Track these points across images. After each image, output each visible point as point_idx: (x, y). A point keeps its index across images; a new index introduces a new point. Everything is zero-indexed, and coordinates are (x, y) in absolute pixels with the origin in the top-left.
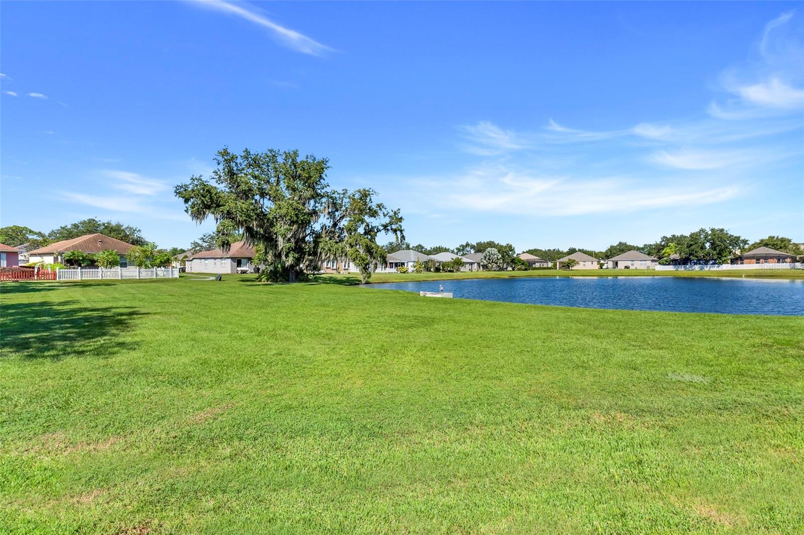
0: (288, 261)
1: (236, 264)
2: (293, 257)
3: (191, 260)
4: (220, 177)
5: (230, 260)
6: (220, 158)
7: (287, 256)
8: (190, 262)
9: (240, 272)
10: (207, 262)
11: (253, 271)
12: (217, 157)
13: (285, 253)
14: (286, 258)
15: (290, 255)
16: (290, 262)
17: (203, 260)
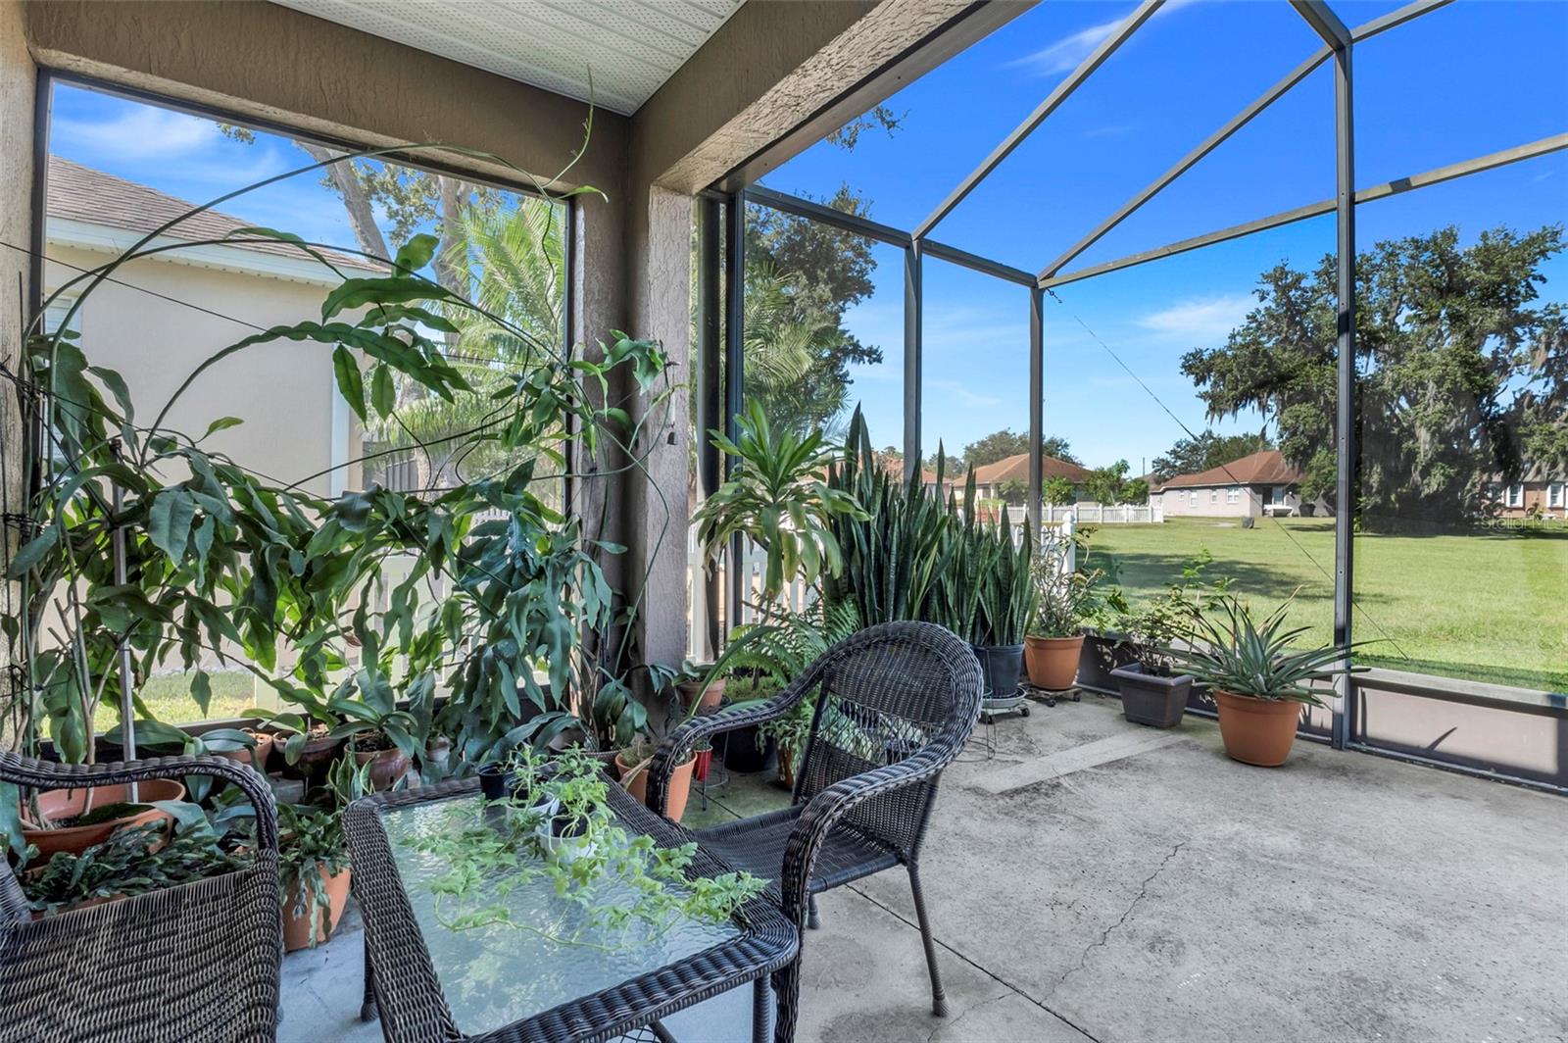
0: (1428, 485)
1: (1261, 496)
2: (1443, 474)
3: (1162, 493)
4: (1260, 324)
5: (1248, 489)
6: (1270, 287)
7: (1426, 472)
8: (1159, 497)
9: (1272, 514)
10: (1194, 495)
11: (1298, 512)
12: (1259, 287)
13: (1420, 468)
14: (1423, 479)
15: (1434, 471)
16: (1434, 487)
17: (1186, 492)
